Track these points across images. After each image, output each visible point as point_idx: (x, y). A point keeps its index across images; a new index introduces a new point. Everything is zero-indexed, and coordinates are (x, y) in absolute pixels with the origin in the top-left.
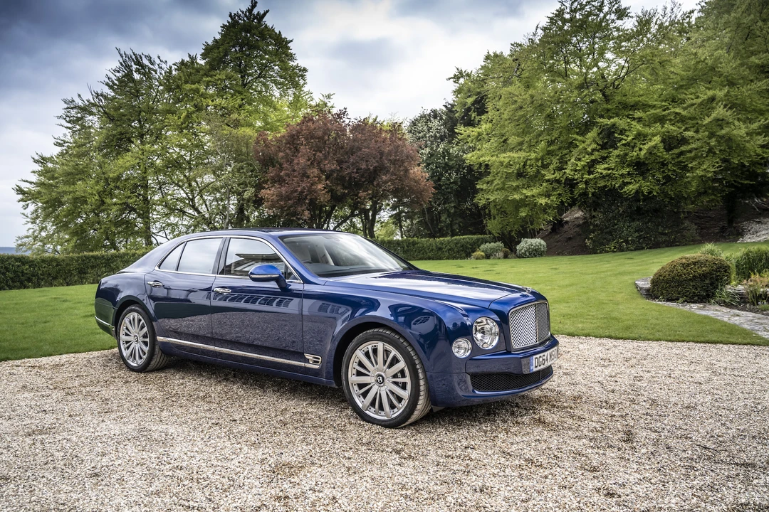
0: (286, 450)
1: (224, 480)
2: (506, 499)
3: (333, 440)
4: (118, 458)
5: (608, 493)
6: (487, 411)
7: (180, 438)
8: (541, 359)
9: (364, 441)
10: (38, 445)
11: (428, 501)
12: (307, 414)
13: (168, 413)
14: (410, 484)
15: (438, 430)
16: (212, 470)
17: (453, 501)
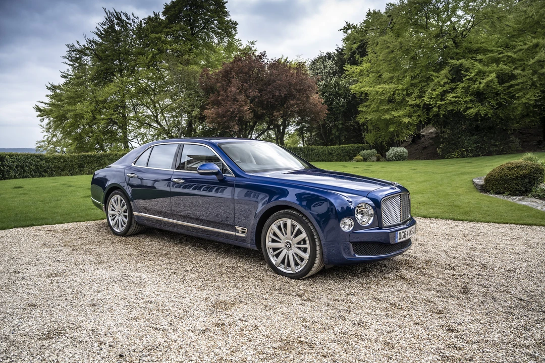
0: (222, 292)
1: (180, 311)
2: (376, 331)
3: (255, 286)
4: (108, 294)
5: (449, 329)
6: (364, 269)
7: (150, 282)
8: (403, 234)
9: (277, 288)
10: (55, 284)
11: (321, 330)
12: (237, 267)
13: (141, 265)
14: (308, 318)
15: (329, 281)
16: (172, 304)
17: (339, 331)
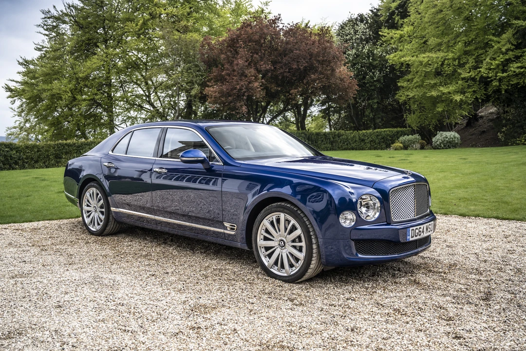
0: (204, 295)
1: (153, 314)
2: (370, 337)
3: (242, 290)
4: (77, 296)
5: (456, 337)
6: (373, 273)
7: (124, 284)
8: (417, 231)
9: (267, 291)
10: (19, 285)
11: (308, 335)
12: (225, 270)
13: (117, 266)
14: (296, 323)
15: (328, 286)
16: (145, 307)
17: (328, 336)
